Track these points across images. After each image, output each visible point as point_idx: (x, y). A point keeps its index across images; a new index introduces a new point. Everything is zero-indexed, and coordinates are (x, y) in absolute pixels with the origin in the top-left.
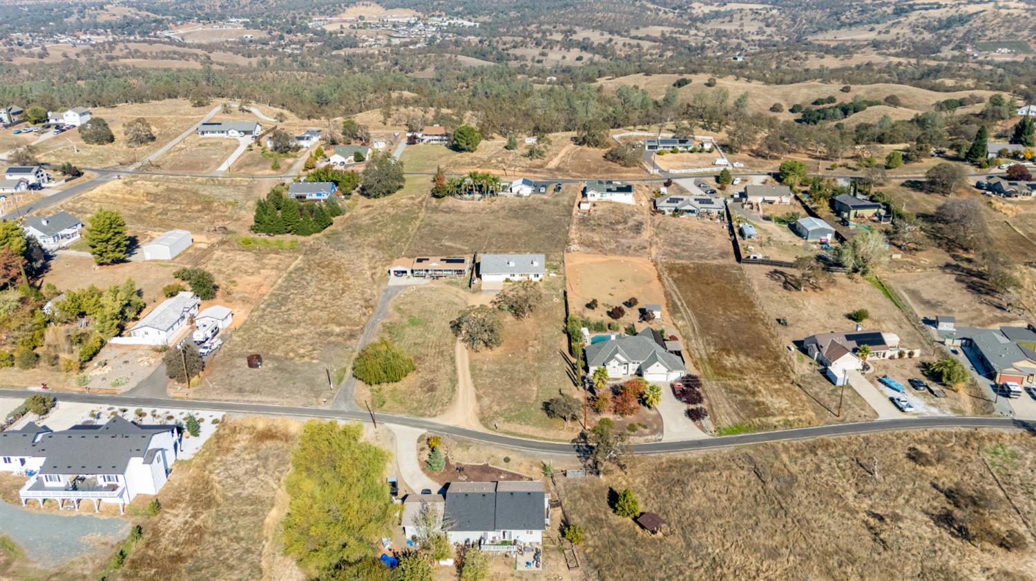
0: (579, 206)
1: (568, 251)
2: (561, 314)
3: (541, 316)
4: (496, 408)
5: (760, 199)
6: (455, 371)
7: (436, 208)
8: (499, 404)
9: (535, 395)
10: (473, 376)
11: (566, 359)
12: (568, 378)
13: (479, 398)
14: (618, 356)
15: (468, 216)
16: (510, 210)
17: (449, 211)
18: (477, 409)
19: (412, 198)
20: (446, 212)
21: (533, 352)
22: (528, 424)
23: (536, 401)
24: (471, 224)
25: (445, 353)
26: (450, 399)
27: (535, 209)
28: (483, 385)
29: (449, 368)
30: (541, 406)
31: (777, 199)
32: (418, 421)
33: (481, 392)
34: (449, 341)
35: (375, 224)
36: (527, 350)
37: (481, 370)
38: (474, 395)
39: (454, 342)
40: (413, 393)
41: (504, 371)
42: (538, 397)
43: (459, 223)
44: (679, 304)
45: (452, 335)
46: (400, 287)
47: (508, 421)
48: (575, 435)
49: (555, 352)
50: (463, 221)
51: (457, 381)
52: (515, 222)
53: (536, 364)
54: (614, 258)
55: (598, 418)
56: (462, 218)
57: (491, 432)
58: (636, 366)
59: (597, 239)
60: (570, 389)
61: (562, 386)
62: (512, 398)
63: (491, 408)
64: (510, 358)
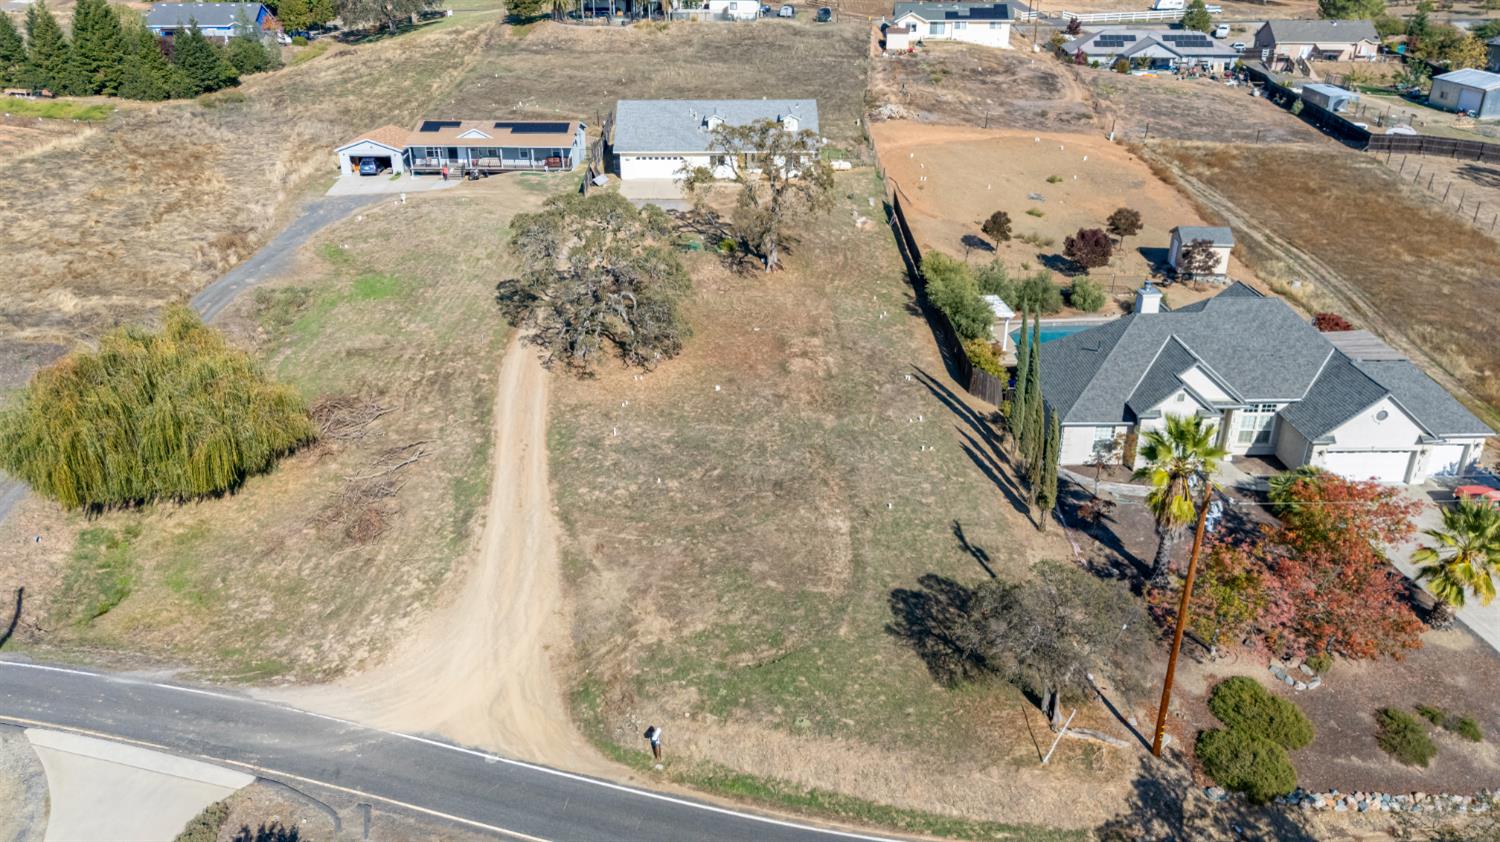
0: (883, 44)
1: (875, 119)
2: (891, 261)
3: (822, 265)
4: (654, 627)
5: (1304, 51)
6: (482, 452)
7: (514, 45)
8: (671, 607)
9: (844, 557)
10: (556, 469)
11: (947, 399)
12: (975, 474)
13: (574, 571)
14: (1192, 377)
15: (595, 58)
16: (706, 46)
17: (546, 48)
18: (561, 633)
19: (457, 32)
20: (537, 52)
21: (810, 376)
22: (827, 727)
23: (856, 585)
24: (600, 74)
25: (459, 383)
26: (436, 579)
27: (771, 45)
28: (600, 512)
29: (461, 439)
30: (878, 611)
31: (1347, 48)
32: (224, 714)
33: (588, 541)
34: (480, 342)
35: (345, 81)
36: (784, 369)
37: (595, 443)
38: (552, 558)
39: (501, 343)
40: (275, 549)
41: (695, 448)
42: (857, 562)
43: (568, 71)
44: (1259, 237)
45: (497, 322)
46: (361, 200)
47: (723, 709)
48: (1112, 798)
49: (895, 374)
50: (577, 68)
51: (486, 490)
52: (719, 67)
53: (829, 421)
54: (1007, 133)
55: (1193, 679)
56: (577, 63)
57: (625, 781)
58: (1260, 420)
59: (949, 98)
60: (1003, 526)
61: (962, 512)
62: (734, 569)
63: (627, 626)
64: (716, 399)
